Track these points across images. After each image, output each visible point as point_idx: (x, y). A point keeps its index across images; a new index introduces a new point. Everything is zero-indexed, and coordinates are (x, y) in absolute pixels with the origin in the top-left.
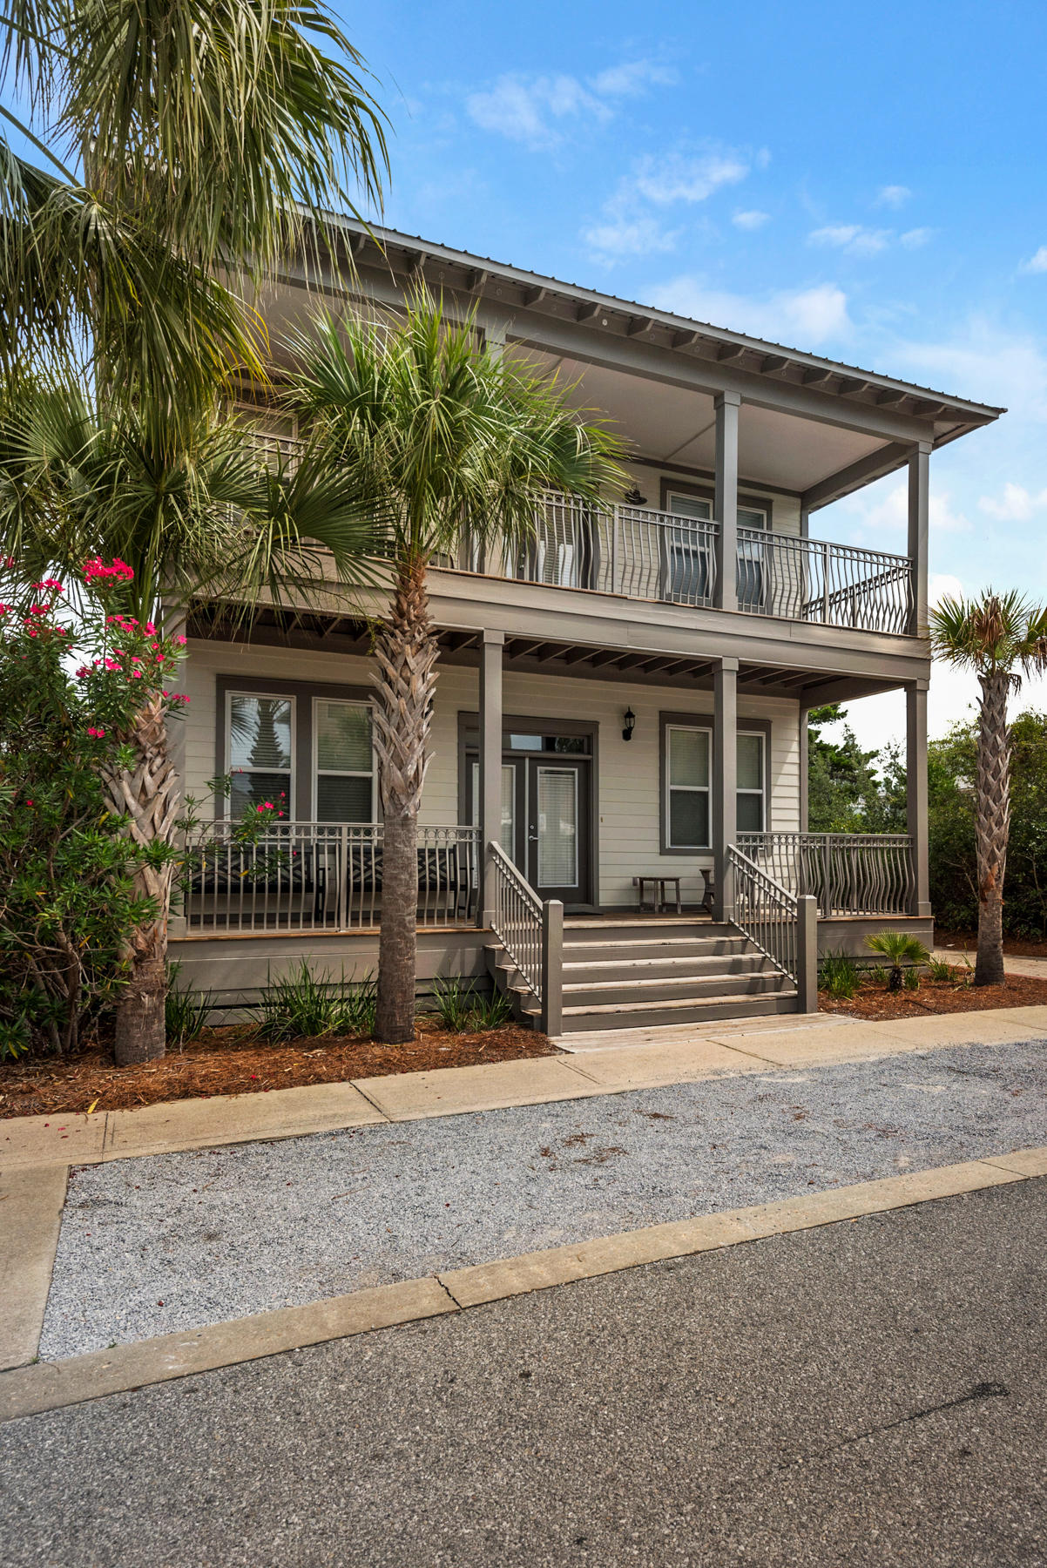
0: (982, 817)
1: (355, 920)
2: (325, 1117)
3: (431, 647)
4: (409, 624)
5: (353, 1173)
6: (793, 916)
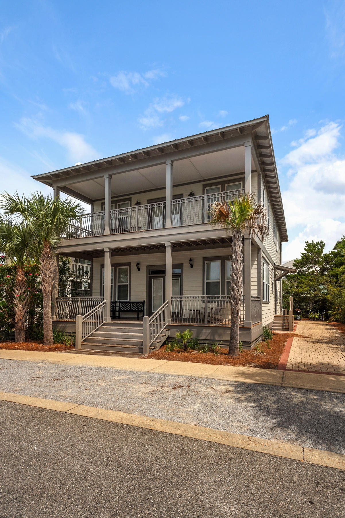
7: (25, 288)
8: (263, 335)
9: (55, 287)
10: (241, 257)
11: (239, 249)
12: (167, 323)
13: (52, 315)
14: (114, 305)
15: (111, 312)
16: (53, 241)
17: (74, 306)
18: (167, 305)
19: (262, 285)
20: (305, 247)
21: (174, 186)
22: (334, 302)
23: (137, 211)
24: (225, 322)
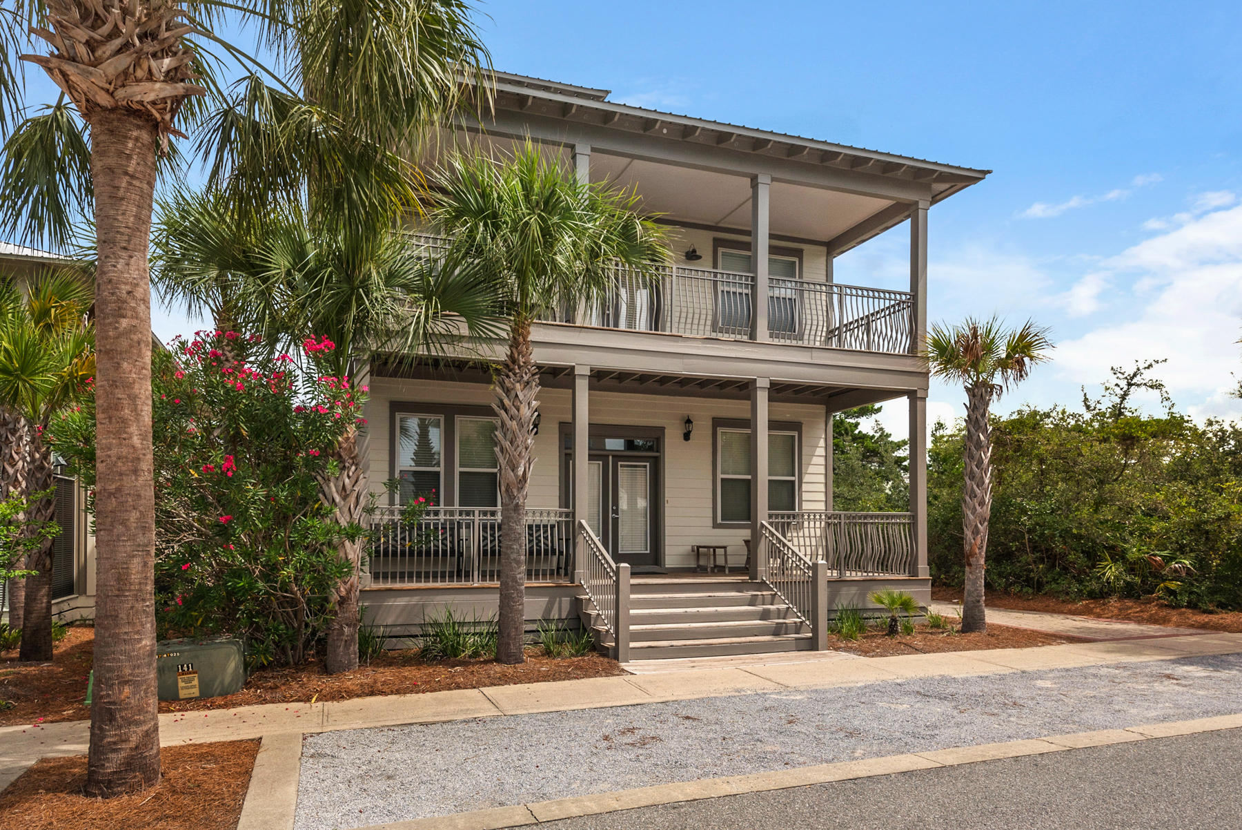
0: (968, 499)
1: (484, 578)
2: (462, 710)
3: (534, 383)
4: (519, 368)
5: (478, 746)
6: (809, 576)
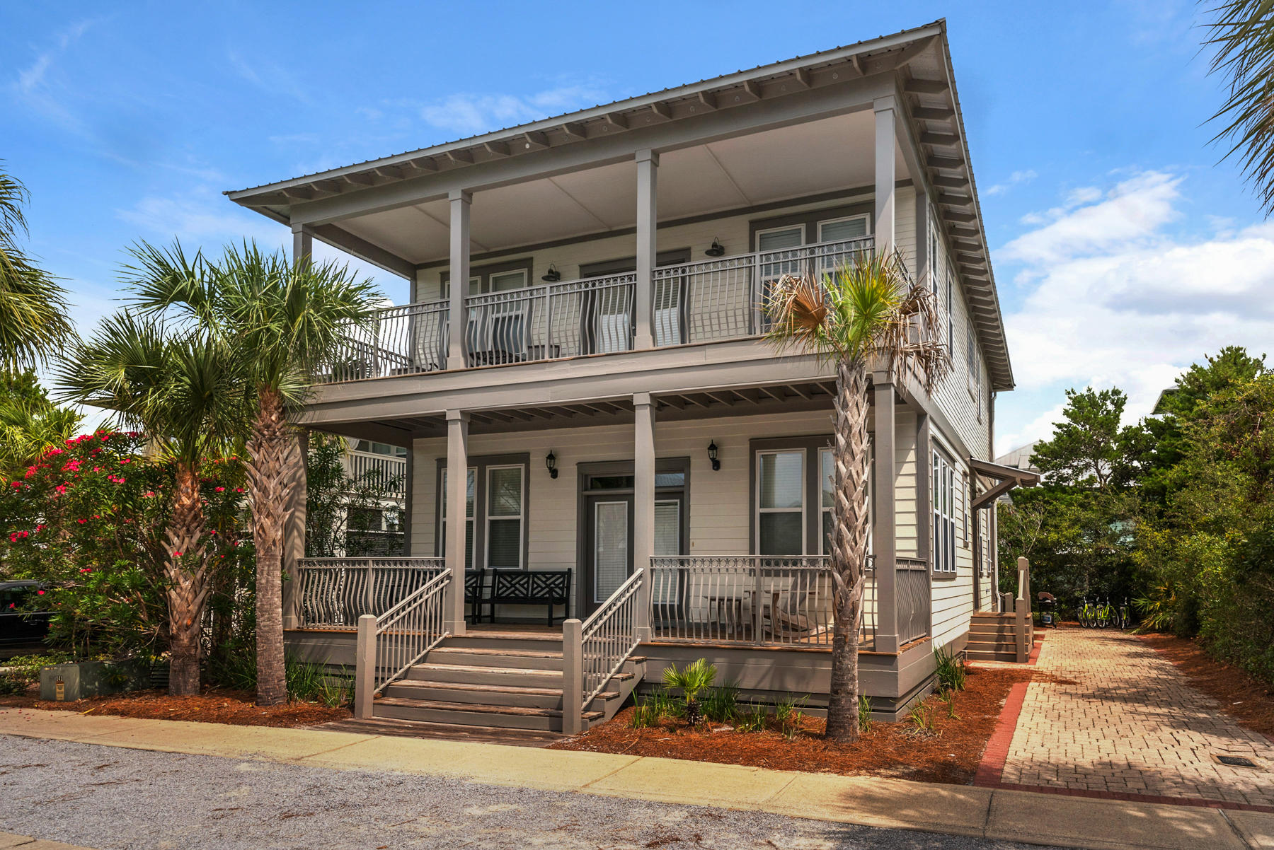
7: (202, 531)
8: (936, 675)
9: (295, 526)
10: (865, 441)
11: (857, 418)
12: (639, 640)
13: (285, 613)
14: (476, 582)
15: (466, 601)
16: (289, 386)
17: (352, 583)
18: (640, 582)
19: (932, 522)
20: (1068, 408)
21: (661, 225)
22: (1155, 573)
23: (548, 298)
24: (817, 635)
